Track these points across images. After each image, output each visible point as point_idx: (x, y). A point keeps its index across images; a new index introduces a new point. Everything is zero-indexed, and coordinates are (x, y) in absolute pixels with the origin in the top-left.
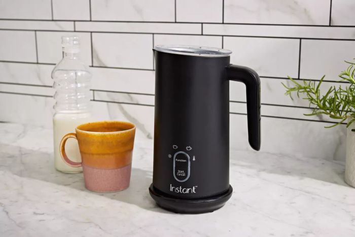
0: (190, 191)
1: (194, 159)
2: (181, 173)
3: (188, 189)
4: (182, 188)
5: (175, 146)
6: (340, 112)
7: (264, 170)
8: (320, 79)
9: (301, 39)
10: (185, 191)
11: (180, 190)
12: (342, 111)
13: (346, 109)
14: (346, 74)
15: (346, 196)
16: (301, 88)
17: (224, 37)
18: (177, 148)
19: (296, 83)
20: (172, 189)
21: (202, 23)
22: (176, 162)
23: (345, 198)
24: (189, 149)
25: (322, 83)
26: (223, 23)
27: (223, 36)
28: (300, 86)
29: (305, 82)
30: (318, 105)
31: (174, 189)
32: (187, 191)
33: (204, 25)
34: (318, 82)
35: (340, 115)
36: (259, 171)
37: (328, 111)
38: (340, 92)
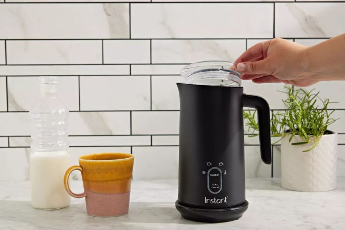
0: (223, 201)
1: (225, 173)
2: (215, 186)
3: (221, 200)
4: (217, 199)
5: (209, 164)
10: (218, 201)
11: (214, 201)
18: (211, 164)
20: (206, 201)
21: (131, 64)
22: (210, 177)
24: (221, 164)
26: (151, 64)
27: (151, 75)
31: (209, 201)
32: (221, 202)
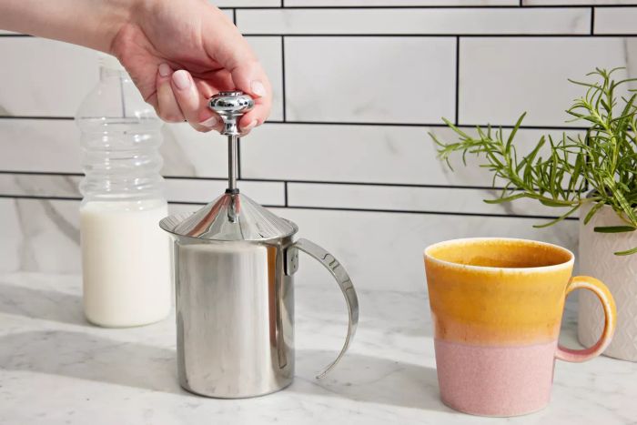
6: (566, 194)
7: (399, 331)
8: (514, 123)
9: (458, 36)
12: (569, 191)
13: (577, 187)
14: (584, 106)
15: (593, 374)
16: (472, 144)
17: (285, 38)
19: (460, 133)
21: (234, 9)
23: (593, 380)
25: (519, 131)
26: (282, 7)
27: (283, 36)
28: (470, 139)
29: (480, 132)
30: (513, 180)
33: (238, 11)
34: (511, 131)
35: (566, 199)
36: (389, 333)
37: (538, 193)
38: (564, 147)
